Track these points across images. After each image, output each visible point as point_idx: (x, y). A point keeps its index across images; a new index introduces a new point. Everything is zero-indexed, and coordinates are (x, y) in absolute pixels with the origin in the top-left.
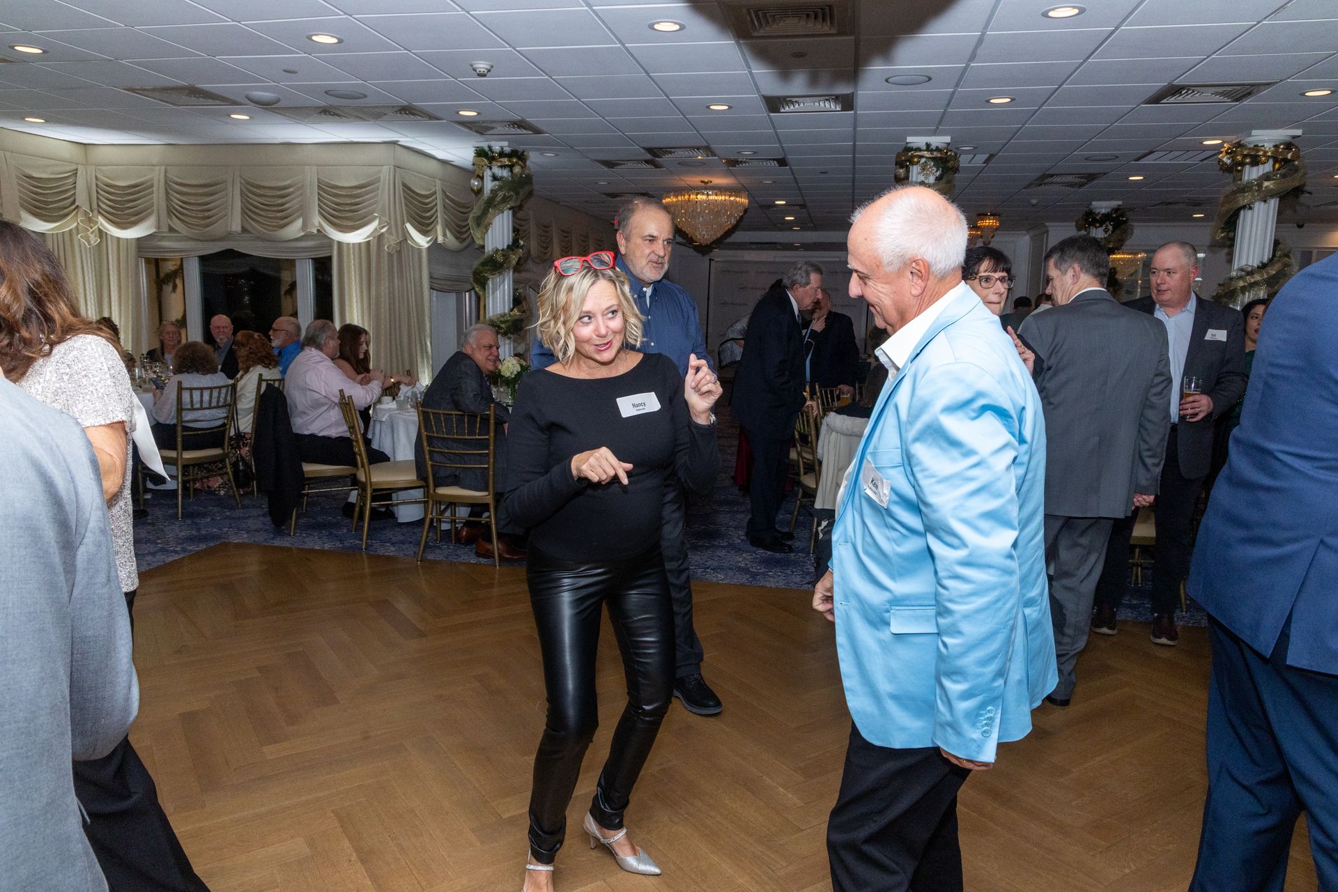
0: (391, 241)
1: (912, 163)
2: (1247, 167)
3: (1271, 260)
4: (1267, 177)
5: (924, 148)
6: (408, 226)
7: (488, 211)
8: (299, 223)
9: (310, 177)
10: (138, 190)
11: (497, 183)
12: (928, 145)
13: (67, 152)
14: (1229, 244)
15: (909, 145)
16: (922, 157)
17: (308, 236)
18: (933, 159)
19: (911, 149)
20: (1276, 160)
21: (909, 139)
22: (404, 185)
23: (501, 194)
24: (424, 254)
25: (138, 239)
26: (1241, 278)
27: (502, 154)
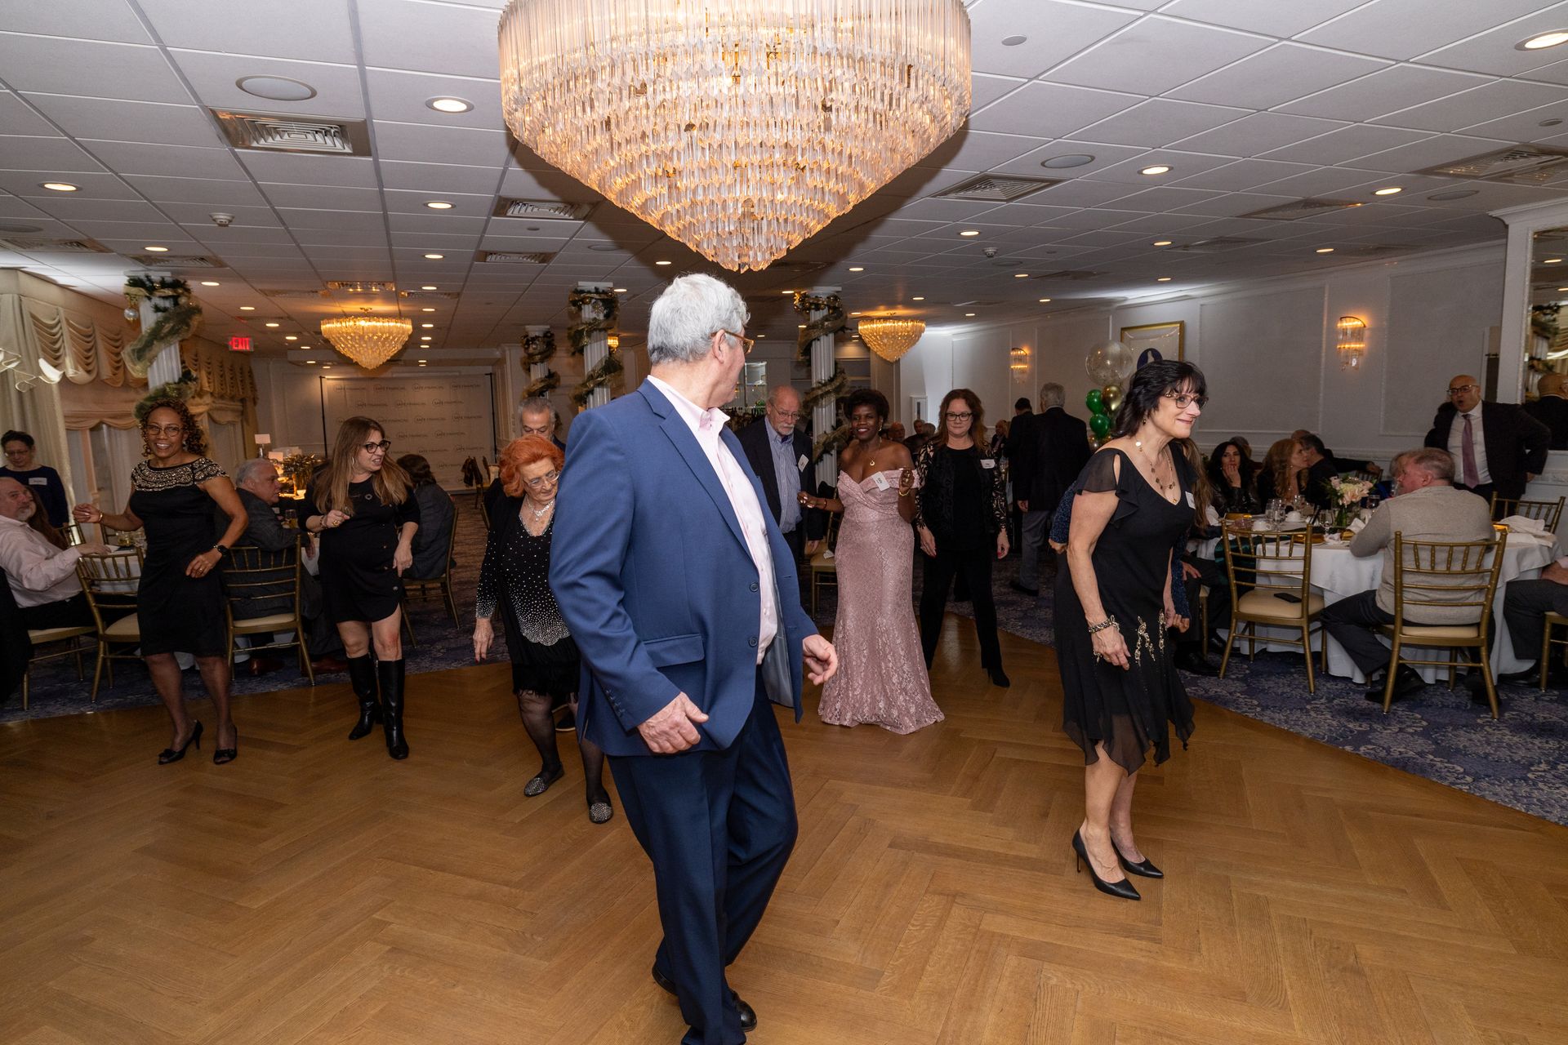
0: (24, 378)
1: (584, 303)
2: (813, 311)
3: (835, 376)
4: (826, 319)
5: (593, 291)
6: (40, 360)
7: (152, 344)
11: (160, 314)
12: (596, 289)
14: (807, 363)
15: (579, 288)
16: (592, 298)
18: (602, 300)
19: (582, 292)
20: (829, 308)
21: (580, 284)
22: (32, 314)
23: (168, 327)
26: (819, 388)
27: (164, 284)
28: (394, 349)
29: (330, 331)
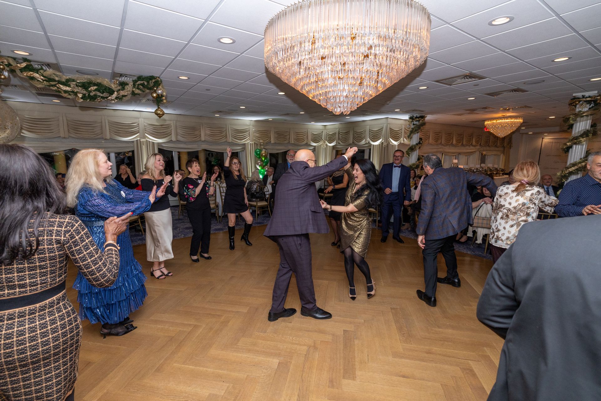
0: (385, 144)
1: (576, 104)
5: (582, 97)
6: (390, 139)
7: (411, 134)
8: (364, 140)
9: (368, 128)
10: (335, 134)
11: (414, 126)
12: (584, 96)
13: (321, 127)
15: (574, 97)
16: (581, 101)
17: (366, 144)
18: (587, 101)
19: (575, 99)
21: (574, 95)
22: (390, 128)
23: (415, 129)
24: (397, 147)
25: (333, 146)
27: (416, 117)
28: (515, 129)
29: (487, 124)
